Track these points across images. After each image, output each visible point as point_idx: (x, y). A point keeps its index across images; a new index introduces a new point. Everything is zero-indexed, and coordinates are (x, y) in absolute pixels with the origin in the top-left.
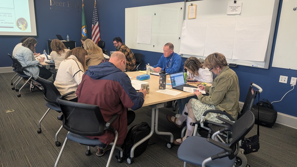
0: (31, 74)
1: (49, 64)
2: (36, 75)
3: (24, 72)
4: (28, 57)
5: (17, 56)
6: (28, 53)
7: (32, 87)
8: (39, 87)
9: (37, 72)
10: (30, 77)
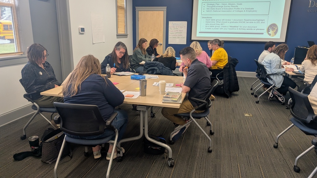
0: (274, 82)
1: (297, 74)
2: (279, 84)
3: (268, 79)
4: (276, 64)
5: (265, 63)
6: (276, 61)
7: (271, 96)
8: (279, 97)
9: (280, 81)
10: (272, 85)
